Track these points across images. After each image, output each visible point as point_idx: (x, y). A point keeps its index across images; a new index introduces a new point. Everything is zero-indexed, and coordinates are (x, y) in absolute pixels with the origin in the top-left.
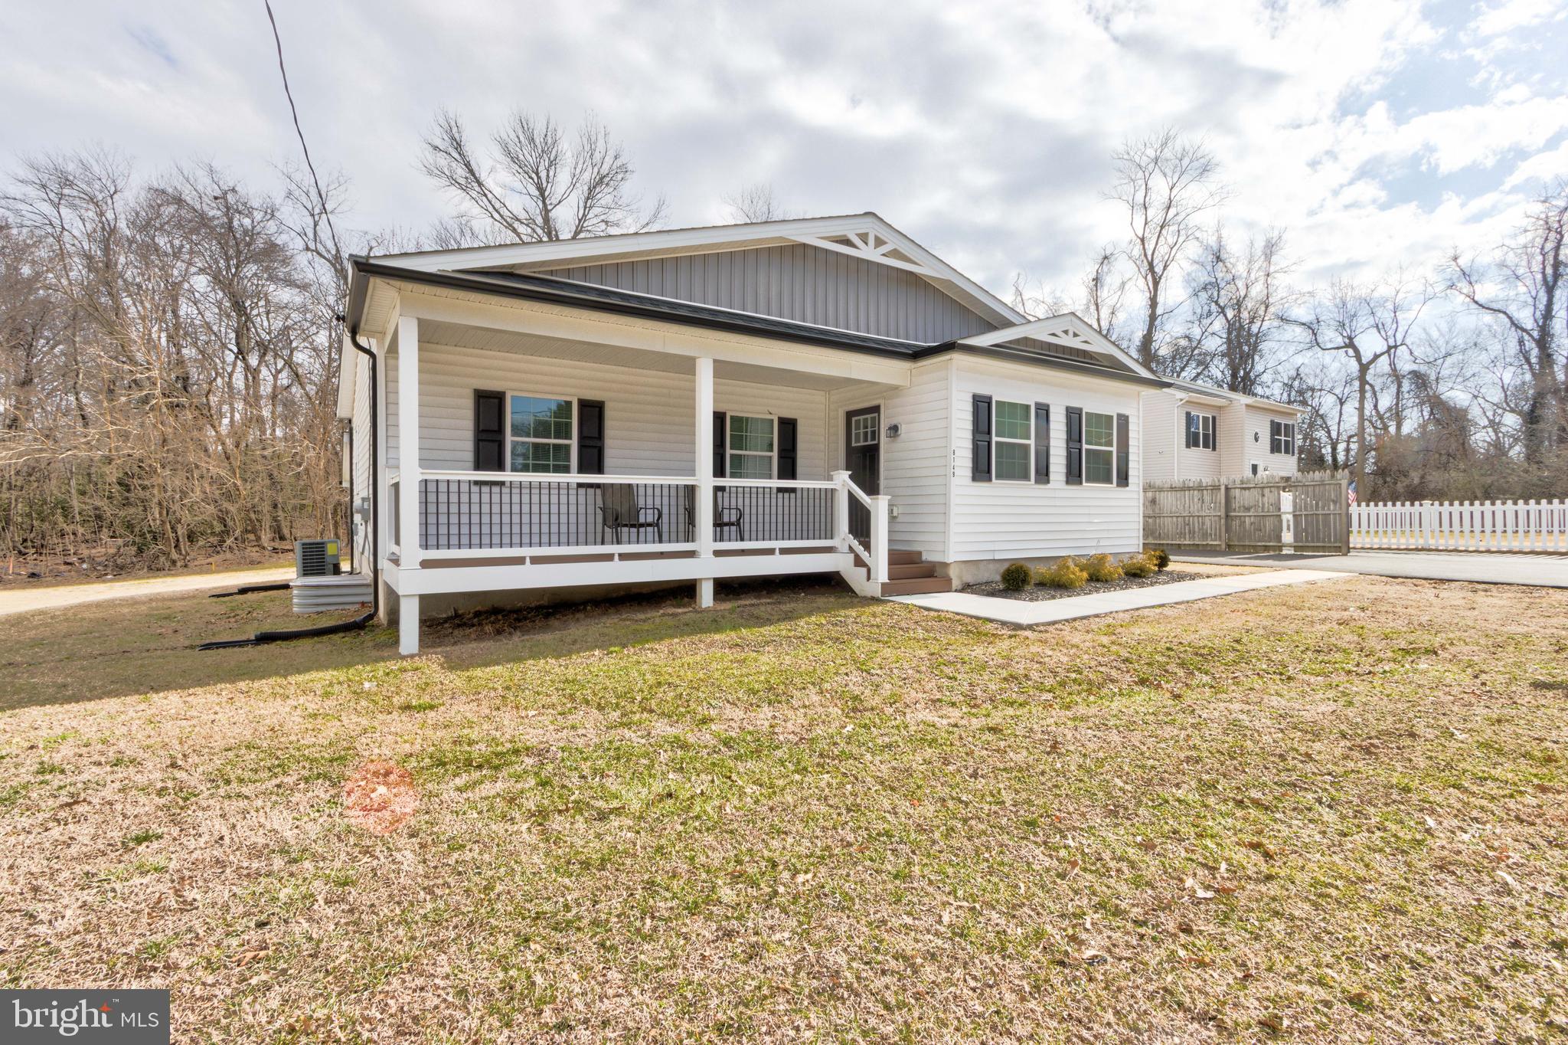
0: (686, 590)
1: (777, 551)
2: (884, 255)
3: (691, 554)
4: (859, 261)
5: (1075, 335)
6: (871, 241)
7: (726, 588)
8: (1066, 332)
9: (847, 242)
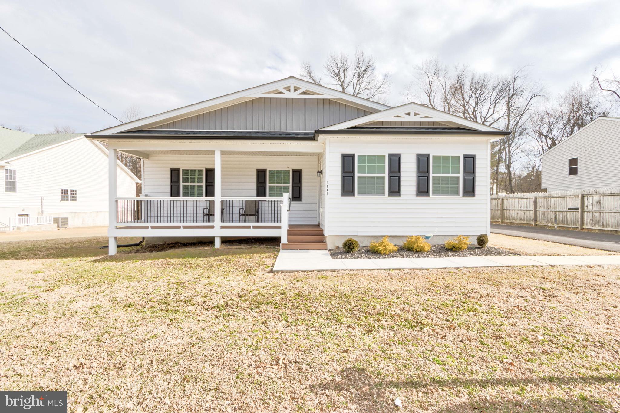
0: (209, 242)
1: (252, 227)
2: (300, 94)
3: (212, 227)
4: (287, 99)
5: (416, 114)
6: (292, 89)
7: (226, 241)
8: (409, 114)
9: (281, 93)
